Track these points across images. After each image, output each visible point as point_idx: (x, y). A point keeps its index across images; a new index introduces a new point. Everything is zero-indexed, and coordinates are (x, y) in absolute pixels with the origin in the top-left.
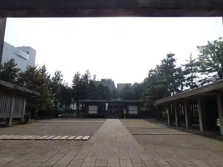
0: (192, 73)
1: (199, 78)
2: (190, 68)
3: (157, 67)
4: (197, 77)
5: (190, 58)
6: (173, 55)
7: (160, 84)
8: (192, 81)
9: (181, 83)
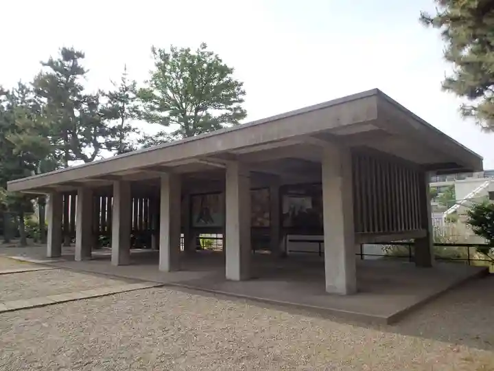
0: (123, 117)
1: (138, 133)
2: (120, 104)
3: (18, 88)
4: (134, 130)
5: (123, 79)
6: (80, 55)
7: (28, 130)
8: (122, 137)
9: (93, 137)
